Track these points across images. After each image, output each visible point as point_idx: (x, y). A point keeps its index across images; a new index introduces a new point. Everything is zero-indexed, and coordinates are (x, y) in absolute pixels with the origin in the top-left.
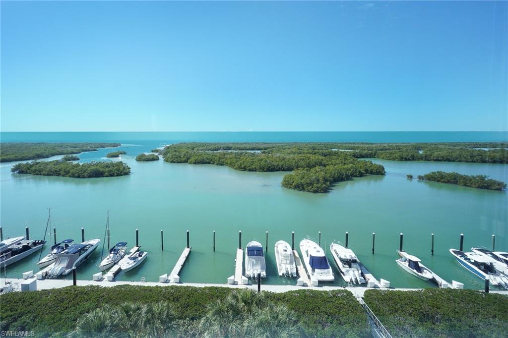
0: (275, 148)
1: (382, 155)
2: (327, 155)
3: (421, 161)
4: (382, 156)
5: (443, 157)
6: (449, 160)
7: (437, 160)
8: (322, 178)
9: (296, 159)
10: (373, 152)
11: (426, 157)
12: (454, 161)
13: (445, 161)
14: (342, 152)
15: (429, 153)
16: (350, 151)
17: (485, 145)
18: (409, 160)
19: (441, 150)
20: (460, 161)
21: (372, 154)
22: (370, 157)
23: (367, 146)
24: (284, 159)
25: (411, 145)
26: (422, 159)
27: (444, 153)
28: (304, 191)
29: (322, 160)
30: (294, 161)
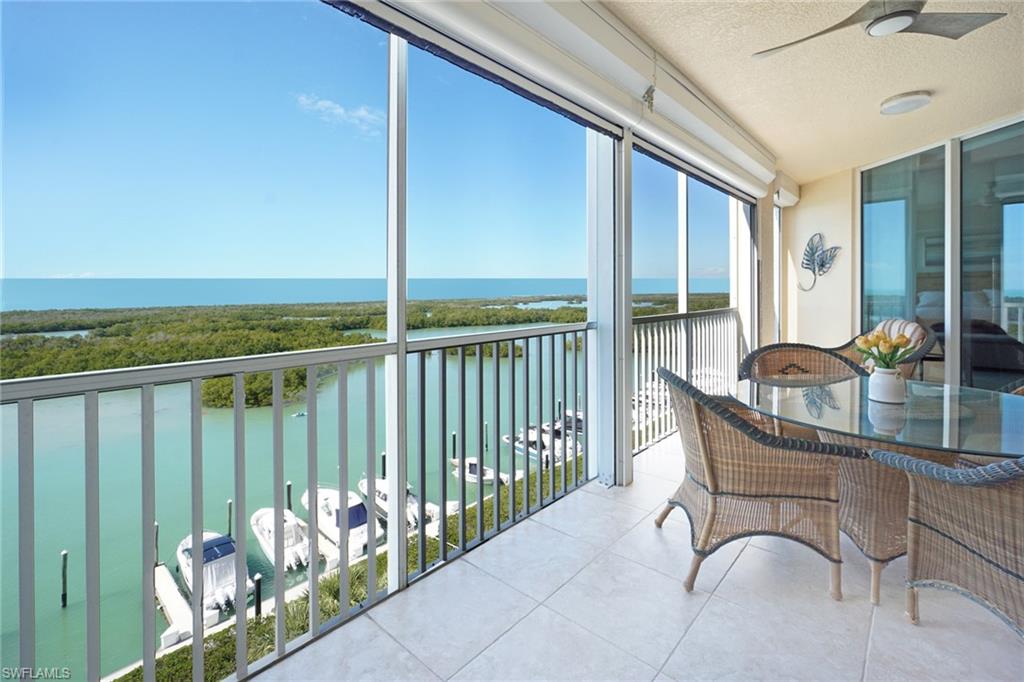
0: (134, 323)
1: (379, 322)
2: (280, 329)
3: (433, 328)
4: (379, 325)
5: (458, 321)
6: (465, 324)
7: (453, 325)
8: (294, 374)
9: (217, 342)
10: (365, 318)
11: (439, 321)
12: (470, 325)
13: (461, 325)
14: (310, 322)
15: (440, 316)
16: (324, 318)
17: (494, 303)
18: (418, 328)
19: (453, 310)
20: (476, 325)
21: (362, 322)
22: (360, 328)
23: (349, 308)
24: (183, 345)
25: (414, 305)
26: (434, 325)
27: (458, 315)
28: (259, 406)
29: (278, 339)
30: (213, 347)
